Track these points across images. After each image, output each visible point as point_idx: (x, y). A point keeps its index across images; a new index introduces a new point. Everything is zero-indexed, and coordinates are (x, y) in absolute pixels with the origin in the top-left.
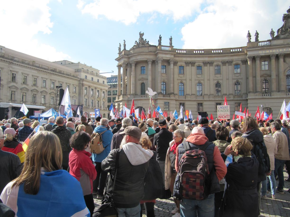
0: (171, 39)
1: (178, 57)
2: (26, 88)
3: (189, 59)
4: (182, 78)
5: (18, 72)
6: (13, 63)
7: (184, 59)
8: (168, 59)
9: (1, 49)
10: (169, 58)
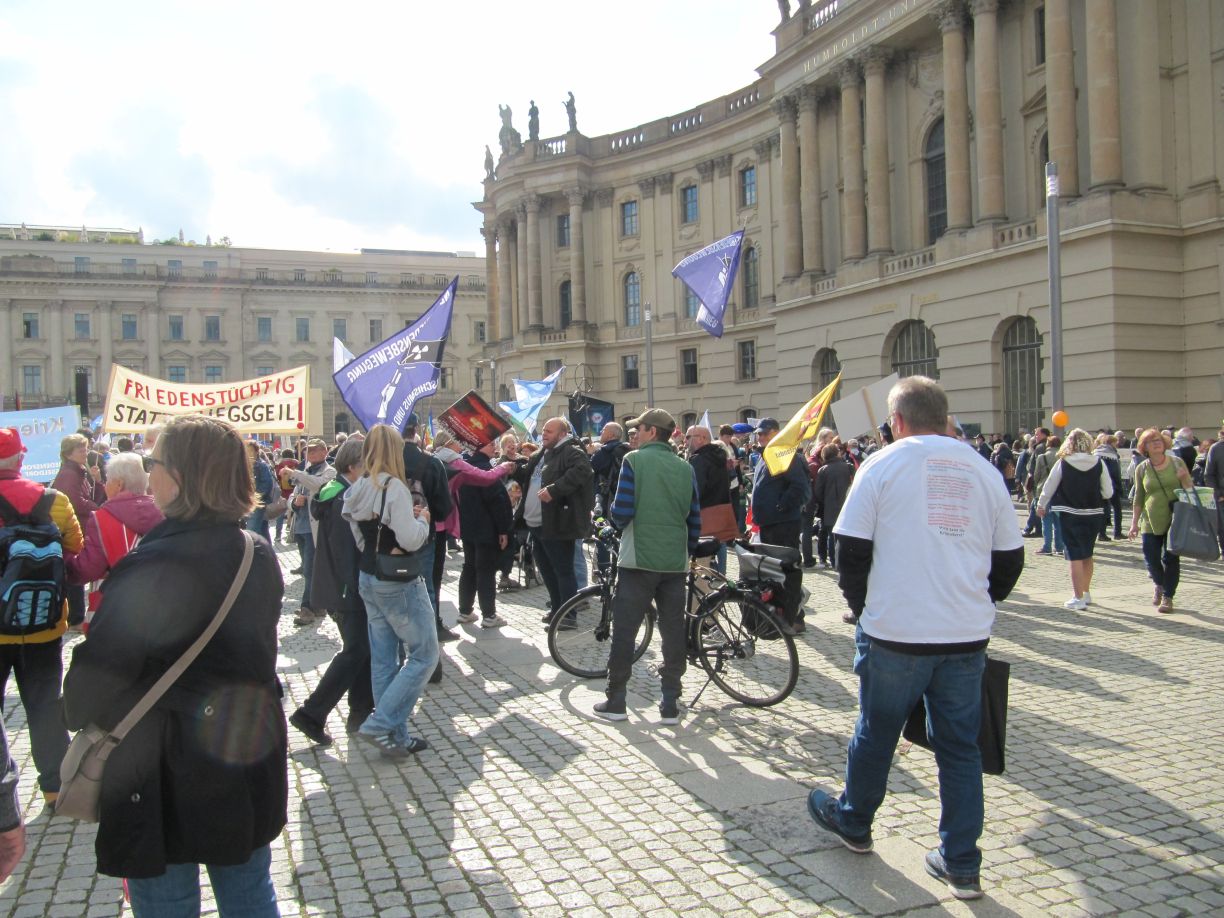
0: (571, 108)
1: (614, 166)
2: (305, 353)
3: (652, 167)
4: (632, 253)
5: (277, 311)
6: (254, 290)
7: (636, 170)
8: (557, 189)
9: (229, 257)
10: (560, 183)
